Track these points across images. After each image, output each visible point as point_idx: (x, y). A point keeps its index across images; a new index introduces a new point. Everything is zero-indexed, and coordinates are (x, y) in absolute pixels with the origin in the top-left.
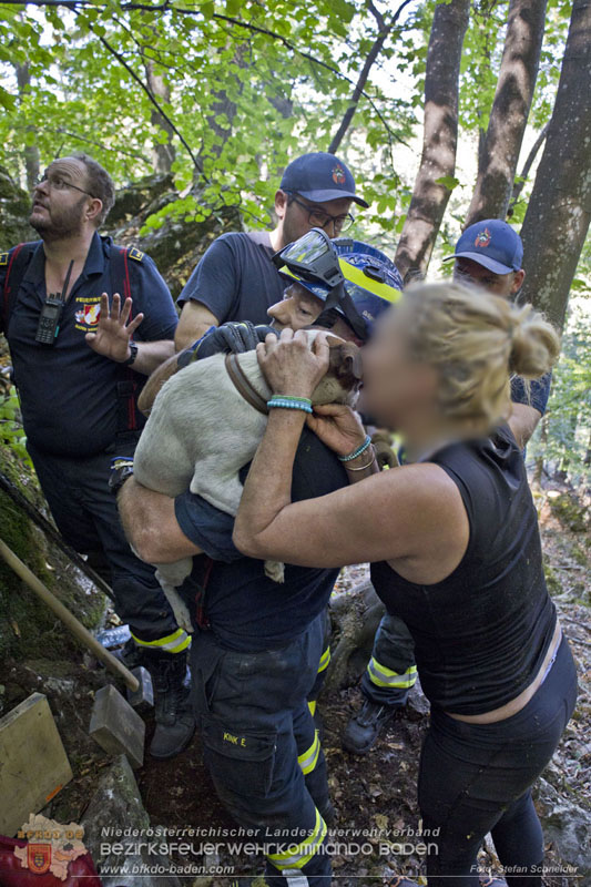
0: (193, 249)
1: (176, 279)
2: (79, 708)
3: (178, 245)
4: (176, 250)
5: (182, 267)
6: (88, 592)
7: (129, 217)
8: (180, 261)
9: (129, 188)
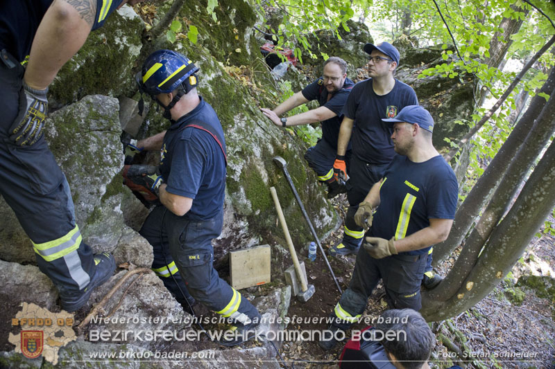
0: (446, 90)
1: (431, 103)
2: (285, 262)
3: (439, 85)
4: (437, 88)
5: (437, 97)
6: (318, 227)
7: (423, 63)
8: (437, 95)
9: (428, 49)
